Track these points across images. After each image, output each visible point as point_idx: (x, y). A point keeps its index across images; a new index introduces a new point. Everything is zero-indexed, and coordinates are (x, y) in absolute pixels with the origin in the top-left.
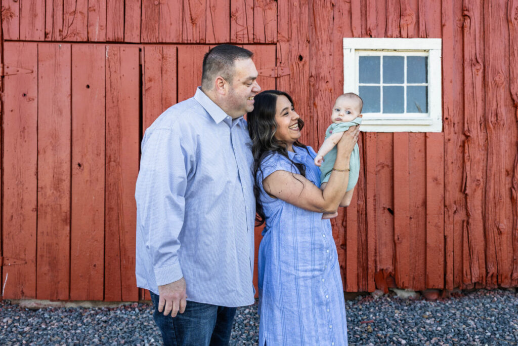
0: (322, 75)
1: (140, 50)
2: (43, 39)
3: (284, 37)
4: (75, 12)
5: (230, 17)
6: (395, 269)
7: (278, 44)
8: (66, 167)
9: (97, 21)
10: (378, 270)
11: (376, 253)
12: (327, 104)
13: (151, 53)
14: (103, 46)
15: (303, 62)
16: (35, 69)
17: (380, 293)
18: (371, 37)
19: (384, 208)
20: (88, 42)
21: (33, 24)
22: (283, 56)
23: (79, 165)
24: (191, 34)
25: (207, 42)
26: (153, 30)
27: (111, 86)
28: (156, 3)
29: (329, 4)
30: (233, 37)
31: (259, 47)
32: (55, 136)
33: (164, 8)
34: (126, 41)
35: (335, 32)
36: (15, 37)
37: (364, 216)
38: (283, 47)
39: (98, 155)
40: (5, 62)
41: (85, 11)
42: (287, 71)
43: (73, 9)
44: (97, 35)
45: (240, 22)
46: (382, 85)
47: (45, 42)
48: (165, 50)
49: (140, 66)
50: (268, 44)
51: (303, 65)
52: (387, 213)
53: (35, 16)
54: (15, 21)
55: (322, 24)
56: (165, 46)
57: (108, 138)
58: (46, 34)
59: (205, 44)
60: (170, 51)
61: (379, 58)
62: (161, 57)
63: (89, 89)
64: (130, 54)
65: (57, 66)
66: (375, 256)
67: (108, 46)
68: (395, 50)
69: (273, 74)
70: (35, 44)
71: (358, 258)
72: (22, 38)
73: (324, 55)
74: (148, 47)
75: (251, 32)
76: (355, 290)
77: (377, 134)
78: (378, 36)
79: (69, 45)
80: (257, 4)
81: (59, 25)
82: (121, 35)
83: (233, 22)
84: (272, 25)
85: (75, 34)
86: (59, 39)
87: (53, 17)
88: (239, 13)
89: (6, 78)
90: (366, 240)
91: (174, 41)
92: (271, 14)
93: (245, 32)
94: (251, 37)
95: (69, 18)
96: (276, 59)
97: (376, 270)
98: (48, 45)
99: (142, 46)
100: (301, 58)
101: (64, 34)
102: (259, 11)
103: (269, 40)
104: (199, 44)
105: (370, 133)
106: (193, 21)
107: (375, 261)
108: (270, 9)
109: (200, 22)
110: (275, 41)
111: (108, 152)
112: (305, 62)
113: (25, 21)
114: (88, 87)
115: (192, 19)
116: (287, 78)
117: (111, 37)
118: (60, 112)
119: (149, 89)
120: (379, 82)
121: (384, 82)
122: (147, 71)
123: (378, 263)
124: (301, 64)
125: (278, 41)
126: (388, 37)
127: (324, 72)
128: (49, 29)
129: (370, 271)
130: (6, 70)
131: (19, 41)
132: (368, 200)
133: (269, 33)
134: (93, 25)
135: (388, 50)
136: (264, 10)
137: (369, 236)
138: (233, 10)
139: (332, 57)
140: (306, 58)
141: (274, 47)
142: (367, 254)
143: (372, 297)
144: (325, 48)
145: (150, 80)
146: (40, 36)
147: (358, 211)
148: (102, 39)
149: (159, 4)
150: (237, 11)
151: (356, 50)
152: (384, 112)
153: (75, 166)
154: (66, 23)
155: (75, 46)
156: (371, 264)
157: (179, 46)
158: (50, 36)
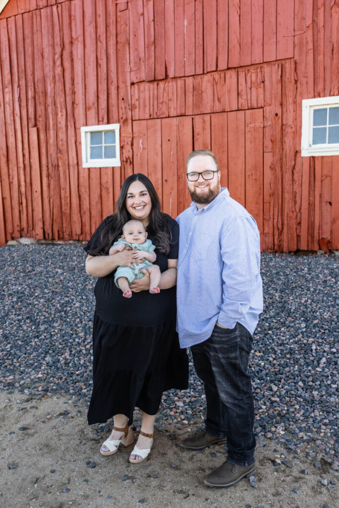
0: (289, 124)
1: (193, 119)
2: (149, 118)
3: (267, 103)
4: (162, 102)
5: (238, 95)
6: (331, 238)
7: (264, 108)
8: (160, 181)
9: (173, 105)
10: (320, 238)
11: (319, 228)
12: (292, 141)
13: (198, 119)
14: (175, 118)
15: (278, 117)
16: (146, 133)
17: (322, 252)
18: (320, 97)
19: (327, 202)
20: (169, 117)
21: (144, 111)
22: (267, 114)
23: (166, 181)
24: (218, 107)
25: (226, 111)
26: (199, 107)
27: (179, 139)
28: (200, 92)
29: (293, 81)
30: (240, 106)
31: (254, 110)
32: (155, 167)
33: (204, 95)
34: (186, 114)
35: (298, 97)
36: (137, 118)
37: (313, 207)
38: (267, 109)
39: (174, 175)
40: (134, 132)
41: (167, 101)
42: (269, 123)
43: (161, 101)
44: (173, 113)
45: (244, 97)
46: (328, 126)
47: (150, 119)
48: (205, 117)
49: (193, 127)
50: (259, 108)
51: (278, 119)
52: (328, 204)
53: (145, 106)
54: (137, 110)
55: (290, 93)
56: (205, 115)
57: (178, 167)
58: (150, 115)
59: (225, 112)
60: (207, 118)
61: (326, 109)
62: (202, 121)
63: (170, 142)
64: (188, 121)
65: (155, 131)
66: (319, 230)
67: (178, 118)
68: (336, 104)
69: (262, 126)
70: (145, 121)
71: (308, 231)
72: (140, 119)
73: (290, 112)
74: (197, 117)
75: (249, 102)
76: (306, 249)
77: (322, 157)
78: (324, 96)
79: (160, 120)
80: (253, 85)
81: (156, 110)
82: (183, 112)
83: (240, 98)
84: (262, 96)
85: (163, 113)
86: (156, 117)
87: (153, 106)
88: (243, 92)
89: (134, 139)
90: (314, 221)
91: (209, 112)
92: (261, 91)
93: (246, 102)
94: (249, 105)
95: (160, 106)
96: (264, 116)
97: (319, 238)
98: (151, 120)
99: (193, 117)
100: (277, 115)
101: (158, 114)
102: (254, 90)
103: (260, 105)
104: (222, 112)
105: (318, 157)
106: (219, 100)
107: (319, 233)
108: (260, 87)
109: (222, 100)
110: (263, 106)
111: (179, 173)
112: (279, 117)
113: (142, 109)
114: (169, 140)
115: (218, 99)
116: (269, 127)
117: (179, 113)
118: (157, 154)
119: (198, 139)
120: (326, 124)
121: (329, 124)
122: (196, 130)
123: (320, 234)
124: (277, 119)
125: (264, 106)
126: (332, 96)
127: (290, 122)
128: (152, 113)
129: (315, 238)
130: (134, 135)
131: (139, 120)
132: (316, 197)
133: (259, 102)
134: (170, 108)
135: (331, 104)
136: (257, 89)
137: (315, 218)
138: (240, 91)
139: (295, 112)
140: (280, 115)
141: (262, 110)
142: (314, 229)
143: (317, 254)
144: (291, 108)
145: (198, 135)
146: (147, 116)
147: (309, 204)
148: (175, 115)
149: (202, 92)
150: (242, 91)
151: (310, 106)
152: (329, 143)
153: (164, 181)
154: (159, 109)
155: (164, 120)
156: (316, 234)
157: (212, 115)
158: (152, 116)
